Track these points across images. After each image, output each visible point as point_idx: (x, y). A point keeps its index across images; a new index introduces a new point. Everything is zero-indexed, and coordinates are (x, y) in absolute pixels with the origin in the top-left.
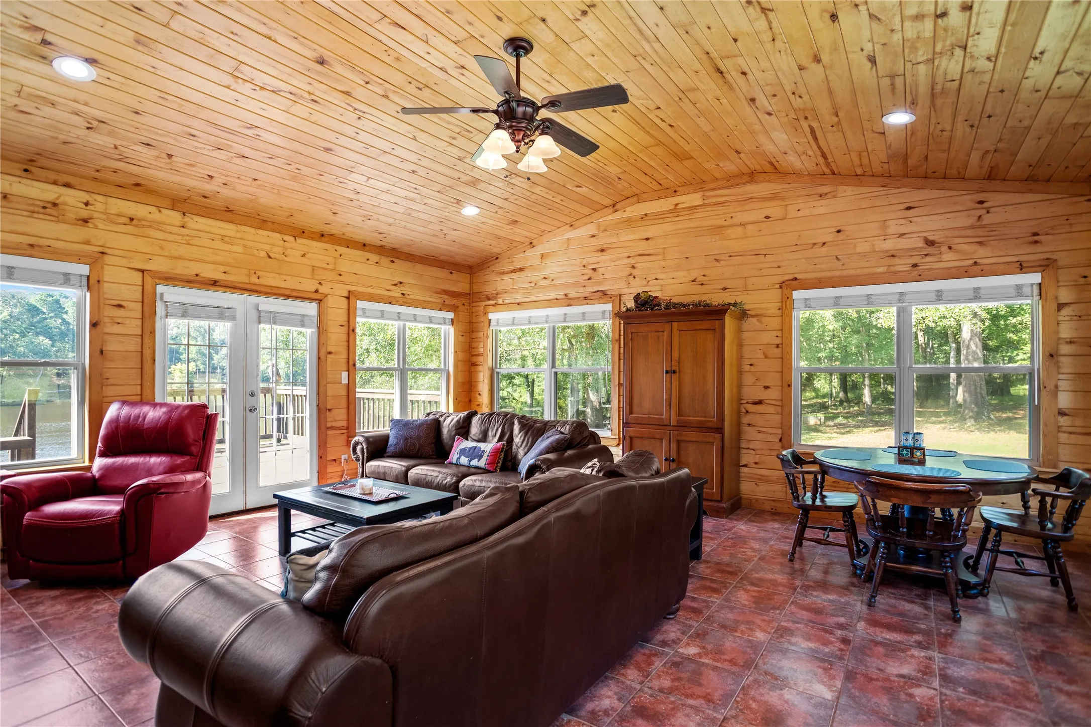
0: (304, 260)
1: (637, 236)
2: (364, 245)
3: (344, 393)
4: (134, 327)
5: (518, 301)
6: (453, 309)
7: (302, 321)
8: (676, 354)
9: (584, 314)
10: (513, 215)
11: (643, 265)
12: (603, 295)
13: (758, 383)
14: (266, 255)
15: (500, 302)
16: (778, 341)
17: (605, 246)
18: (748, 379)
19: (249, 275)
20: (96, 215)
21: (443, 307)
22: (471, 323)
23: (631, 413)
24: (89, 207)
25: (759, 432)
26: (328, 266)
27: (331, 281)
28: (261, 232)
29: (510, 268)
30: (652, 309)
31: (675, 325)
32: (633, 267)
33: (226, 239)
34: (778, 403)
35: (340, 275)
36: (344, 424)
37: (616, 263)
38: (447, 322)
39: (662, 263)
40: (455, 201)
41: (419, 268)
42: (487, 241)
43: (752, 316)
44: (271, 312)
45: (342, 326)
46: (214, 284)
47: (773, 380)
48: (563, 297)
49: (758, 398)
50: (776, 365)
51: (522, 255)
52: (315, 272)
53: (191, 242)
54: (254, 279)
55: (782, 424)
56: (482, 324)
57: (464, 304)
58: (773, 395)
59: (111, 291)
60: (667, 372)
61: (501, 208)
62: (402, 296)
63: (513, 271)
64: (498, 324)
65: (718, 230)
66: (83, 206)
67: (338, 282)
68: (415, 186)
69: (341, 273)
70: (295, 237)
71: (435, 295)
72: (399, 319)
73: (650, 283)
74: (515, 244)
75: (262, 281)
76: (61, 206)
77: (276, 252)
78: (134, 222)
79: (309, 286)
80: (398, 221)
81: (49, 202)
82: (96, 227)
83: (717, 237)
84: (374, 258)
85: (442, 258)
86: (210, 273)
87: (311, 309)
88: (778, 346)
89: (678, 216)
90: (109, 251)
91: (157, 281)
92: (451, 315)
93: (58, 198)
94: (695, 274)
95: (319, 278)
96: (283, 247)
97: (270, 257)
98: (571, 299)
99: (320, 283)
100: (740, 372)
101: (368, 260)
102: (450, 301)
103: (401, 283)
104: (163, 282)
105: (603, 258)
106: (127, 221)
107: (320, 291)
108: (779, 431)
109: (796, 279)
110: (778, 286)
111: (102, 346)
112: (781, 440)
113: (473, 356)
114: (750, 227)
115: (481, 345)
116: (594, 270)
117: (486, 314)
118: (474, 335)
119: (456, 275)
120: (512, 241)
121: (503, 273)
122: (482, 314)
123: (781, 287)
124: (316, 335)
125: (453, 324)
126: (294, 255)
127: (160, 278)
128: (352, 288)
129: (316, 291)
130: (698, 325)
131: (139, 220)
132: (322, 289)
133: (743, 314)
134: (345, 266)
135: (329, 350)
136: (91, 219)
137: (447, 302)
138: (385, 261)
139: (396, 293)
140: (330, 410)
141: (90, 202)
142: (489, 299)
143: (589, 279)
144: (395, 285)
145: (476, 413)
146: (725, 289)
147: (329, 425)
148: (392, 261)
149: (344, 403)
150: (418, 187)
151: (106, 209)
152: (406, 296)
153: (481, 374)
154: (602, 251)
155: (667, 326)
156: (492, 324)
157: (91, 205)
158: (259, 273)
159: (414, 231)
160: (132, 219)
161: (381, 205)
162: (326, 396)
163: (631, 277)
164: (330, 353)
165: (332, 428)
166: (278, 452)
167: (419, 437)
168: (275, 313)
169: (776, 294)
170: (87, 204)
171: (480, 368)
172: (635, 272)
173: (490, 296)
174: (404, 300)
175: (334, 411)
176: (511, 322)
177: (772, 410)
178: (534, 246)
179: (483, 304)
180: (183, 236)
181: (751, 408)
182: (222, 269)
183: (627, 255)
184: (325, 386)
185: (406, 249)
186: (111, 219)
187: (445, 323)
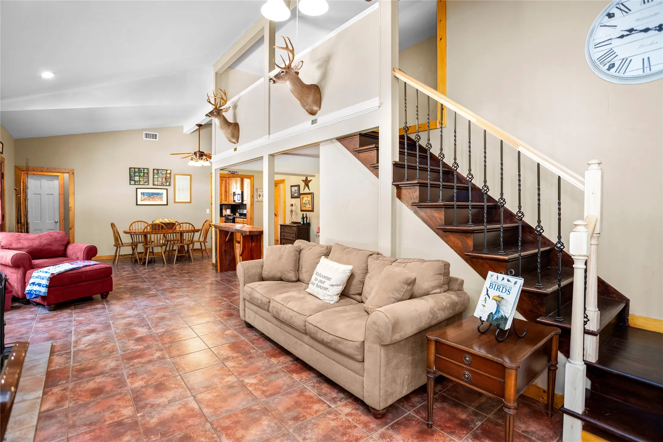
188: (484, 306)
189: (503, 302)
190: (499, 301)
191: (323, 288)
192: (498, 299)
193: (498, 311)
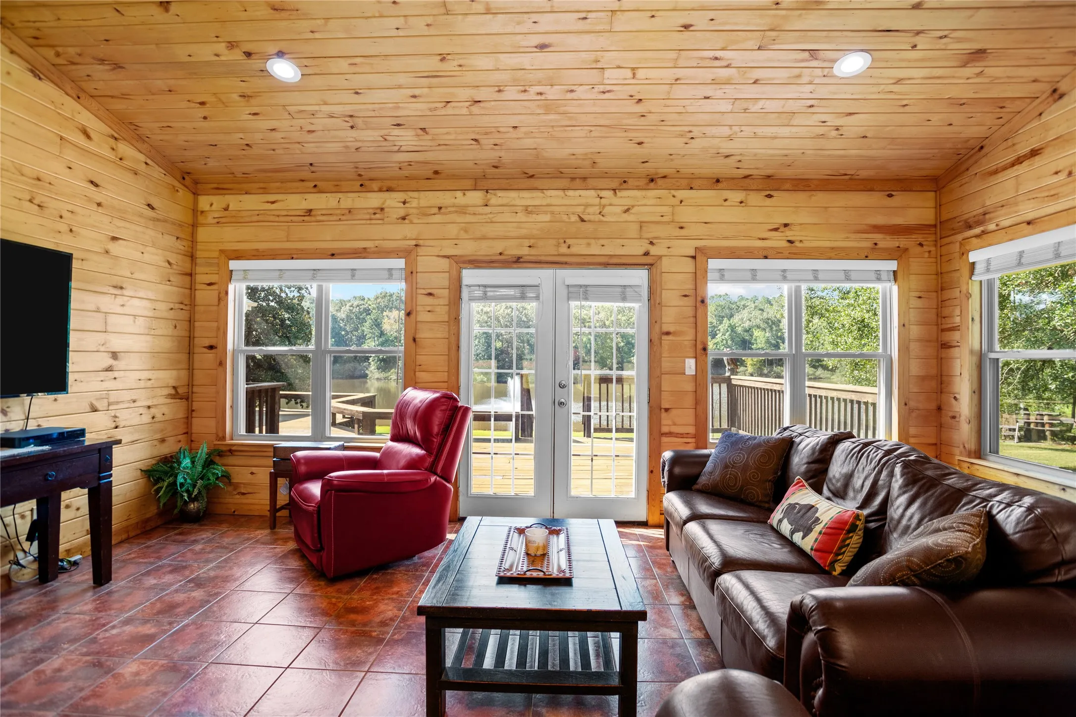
0: (626, 217)
2: (718, 181)
3: (690, 387)
4: (442, 313)
5: (1030, 216)
6: (898, 254)
7: (624, 293)
10: (959, 40)
14: (578, 219)
15: (992, 227)
19: (558, 245)
20: (411, 211)
21: (873, 253)
22: (940, 274)
24: (407, 205)
26: (664, 219)
27: (669, 238)
28: (570, 193)
29: (1011, 157)
33: (530, 209)
35: (681, 228)
36: (691, 430)
38: (884, 276)
40: (806, 55)
41: (821, 198)
42: (935, 118)
44: (581, 286)
45: (685, 296)
46: (517, 262)
51: (1035, 123)
52: (644, 228)
53: (494, 220)
54: (563, 249)
56: (957, 274)
57: (921, 245)
59: (422, 280)
61: (918, 33)
62: (788, 244)
63: (1019, 161)
64: (988, 270)
66: (402, 205)
67: (678, 238)
68: (711, 54)
69: (682, 225)
70: (614, 190)
71: (853, 236)
72: (785, 279)
74: (1011, 107)
75: (574, 250)
76: (386, 210)
77: (592, 214)
78: (443, 210)
79: (636, 248)
80: (736, 129)
81: (377, 208)
82: (411, 223)
84: (736, 196)
85: (864, 174)
86: (514, 249)
87: (639, 277)
90: (421, 242)
91: (461, 265)
92: (893, 265)
93: (383, 204)
95: (650, 235)
96: (600, 205)
97: (583, 220)
99: (651, 243)
101: (726, 200)
102: (887, 242)
103: (786, 225)
104: (467, 265)
106: (436, 210)
107: (652, 253)
111: (415, 333)
113: (943, 330)
115: (958, 312)
117: (964, 254)
118: (947, 294)
119: (900, 199)
120: (1000, 104)
121: (996, 172)
122: (957, 255)
124: (646, 309)
125: (895, 280)
126: (614, 213)
127: (464, 262)
128: (699, 243)
129: (647, 254)
131: (446, 207)
132: (654, 251)
134: (685, 214)
135: (665, 328)
136: (407, 215)
137: (881, 244)
138: (756, 198)
139: (778, 241)
140: (667, 410)
141: (407, 200)
142: (970, 227)
144: (776, 230)
145: (850, 436)
147: (665, 429)
148: (769, 196)
149: (689, 401)
150: (719, 54)
151: (419, 204)
152: (797, 244)
153: (957, 364)
156: (977, 271)
157: (408, 202)
158: (569, 241)
159: (775, 138)
160: (440, 208)
161: (690, 109)
162: (661, 391)
164: (668, 333)
165: (670, 434)
166: (594, 458)
167: (745, 468)
168: (586, 286)
170: (404, 203)
171: (955, 352)
173: (971, 221)
174: (793, 251)
175: (674, 412)
176: (1015, 262)
178: (1061, 96)
179: (960, 237)
180: (486, 214)
182: (527, 243)
184: (660, 377)
185: (788, 173)
186: (424, 213)
187: (879, 279)
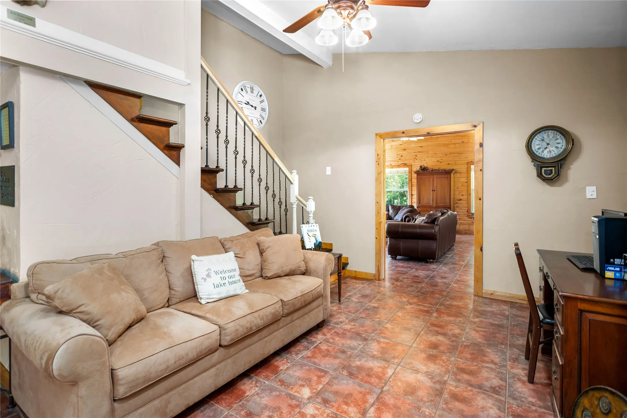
1: (418, 146)
8: (435, 185)
9: (398, 171)
11: (419, 155)
12: (405, 165)
13: (460, 194)
16: (466, 181)
17: (406, 148)
18: (457, 193)
23: (420, 203)
25: (460, 209)
30: (427, 171)
31: (435, 176)
32: (416, 156)
34: (467, 200)
37: (410, 154)
39: (427, 155)
43: (458, 173)
47: (465, 193)
48: (390, 165)
49: (460, 199)
50: (466, 188)
55: (468, 206)
58: (465, 197)
60: (432, 191)
65: (446, 145)
73: (423, 161)
83: (446, 148)
88: (466, 182)
89: (432, 140)
94: (438, 159)
98: (393, 166)
100: (454, 191)
105: (405, 152)
108: (467, 209)
109: (472, 162)
110: (466, 164)
112: (467, 211)
114: (457, 145)
116: (402, 156)
123: (467, 164)
130: (442, 176)
133: (456, 172)
143: (400, 159)
146: (449, 164)
154: (405, 150)
155: (432, 176)
163: (416, 159)
169: (466, 166)
172: (417, 157)
177: (465, 202)
181: (457, 201)
183: (414, 152)
188: (310, 242)
189: (316, 236)
190: (315, 236)
191: (237, 282)
192: (314, 235)
193: (317, 241)
